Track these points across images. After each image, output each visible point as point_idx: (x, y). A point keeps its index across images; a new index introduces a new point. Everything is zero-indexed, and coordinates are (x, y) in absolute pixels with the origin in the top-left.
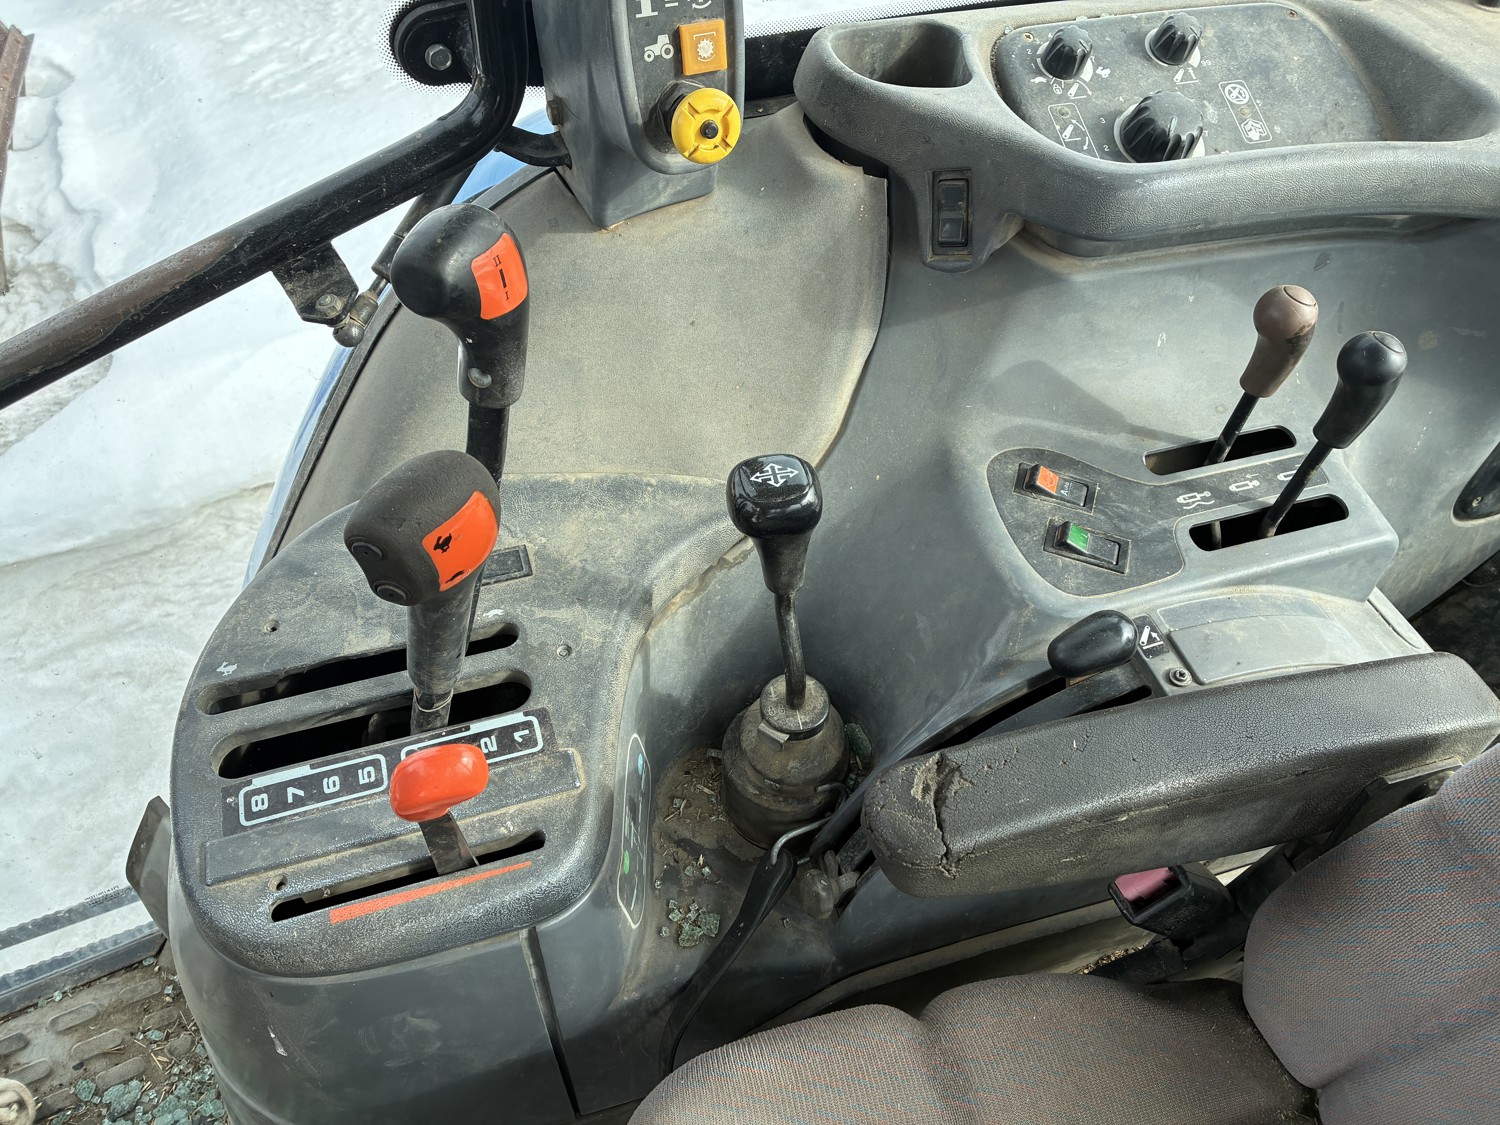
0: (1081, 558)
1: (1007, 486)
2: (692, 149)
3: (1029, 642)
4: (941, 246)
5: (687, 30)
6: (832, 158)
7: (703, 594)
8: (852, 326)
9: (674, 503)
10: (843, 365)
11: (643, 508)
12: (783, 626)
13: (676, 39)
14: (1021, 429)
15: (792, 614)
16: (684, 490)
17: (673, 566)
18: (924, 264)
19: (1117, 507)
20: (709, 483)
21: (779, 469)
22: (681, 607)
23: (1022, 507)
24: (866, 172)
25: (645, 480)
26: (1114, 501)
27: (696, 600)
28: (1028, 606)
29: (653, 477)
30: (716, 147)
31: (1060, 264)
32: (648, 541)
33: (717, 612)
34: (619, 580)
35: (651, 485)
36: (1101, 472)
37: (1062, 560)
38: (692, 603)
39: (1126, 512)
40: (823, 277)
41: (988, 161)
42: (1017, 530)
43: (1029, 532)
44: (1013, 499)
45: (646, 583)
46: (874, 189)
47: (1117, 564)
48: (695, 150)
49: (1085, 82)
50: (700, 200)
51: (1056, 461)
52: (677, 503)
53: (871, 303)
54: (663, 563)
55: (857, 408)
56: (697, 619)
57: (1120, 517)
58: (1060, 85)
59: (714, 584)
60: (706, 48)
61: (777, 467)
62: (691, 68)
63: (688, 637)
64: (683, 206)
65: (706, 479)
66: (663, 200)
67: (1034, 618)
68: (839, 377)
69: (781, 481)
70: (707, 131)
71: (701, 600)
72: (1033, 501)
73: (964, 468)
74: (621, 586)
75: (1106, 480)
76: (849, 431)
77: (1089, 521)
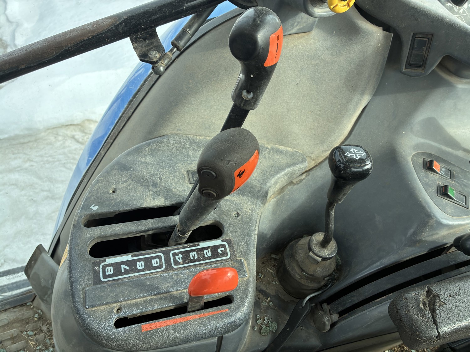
0: (452, 201)
1: (420, 167)
2: (334, 5)
3: (431, 233)
4: (410, 65)
6: (369, 22)
7: (282, 194)
8: (363, 93)
9: (277, 157)
10: (355, 109)
11: (264, 158)
12: (328, 215)
15: (333, 211)
16: (281, 152)
17: (276, 183)
18: (401, 72)
19: (463, 181)
20: (291, 150)
21: (357, 151)
22: (273, 199)
23: (427, 177)
24: (383, 30)
25: (266, 146)
26: (461, 178)
27: (279, 197)
28: (433, 218)
29: (269, 145)
30: (344, 6)
31: (452, 79)
32: (267, 171)
33: (286, 202)
34: (256, 187)
35: (268, 149)
36: (454, 165)
37: (445, 201)
38: (277, 197)
39: (466, 183)
40: (355, 72)
41: (443, 32)
42: (426, 186)
43: (431, 187)
44: (423, 173)
45: (266, 188)
46: (386, 37)
47: (466, 205)
48: (336, 6)
50: (307, 33)
51: (441, 160)
52: (278, 157)
54: (273, 181)
56: (278, 204)
57: (464, 185)
58: (457, 8)
59: (286, 191)
61: (356, 150)
63: (273, 211)
64: (300, 35)
65: (290, 148)
66: (294, 31)
67: (435, 224)
68: (352, 115)
69: (359, 157)
71: (281, 197)
72: (431, 175)
73: (402, 158)
74: (257, 189)
75: (457, 169)
77: (453, 185)
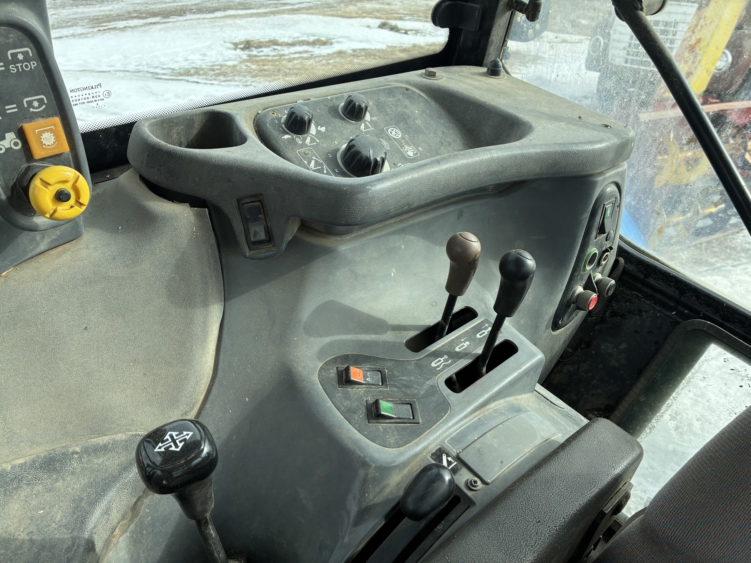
0: (392, 421)
1: (333, 385)
2: (51, 212)
3: (377, 490)
4: (254, 244)
5: (28, 127)
6: (166, 200)
7: (137, 520)
8: (205, 304)
9: (98, 461)
10: (205, 332)
11: (73, 473)
13: (21, 134)
14: (331, 344)
15: (210, 527)
16: (105, 449)
18: (245, 257)
19: (401, 380)
20: (124, 437)
21: (177, 435)
22: (121, 536)
23: (347, 397)
24: (192, 206)
25: (71, 450)
26: (398, 377)
27: (132, 526)
28: (370, 466)
29: (77, 445)
30: (72, 207)
31: (329, 242)
33: (150, 530)
35: (77, 453)
36: (384, 360)
37: (381, 426)
38: (129, 530)
39: (407, 381)
40: (178, 278)
41: (272, 188)
42: (348, 414)
43: (356, 413)
44: (340, 392)
45: (86, 535)
46: (199, 216)
47: (413, 418)
48: (55, 211)
49: (313, 135)
50: (73, 242)
51: (358, 360)
52: (100, 461)
53: (214, 287)
55: (222, 357)
56: (136, 541)
57: (405, 386)
58: (300, 138)
59: (144, 510)
60: (48, 139)
61: (174, 434)
62: (38, 153)
63: (132, 556)
64: (60, 249)
65: (120, 435)
66: (42, 247)
67: (377, 472)
68: (204, 340)
69: (181, 445)
70: (61, 197)
71: (136, 525)
72: (352, 390)
73: (303, 380)
75: (389, 364)
76: (220, 373)
77: (388, 394)
